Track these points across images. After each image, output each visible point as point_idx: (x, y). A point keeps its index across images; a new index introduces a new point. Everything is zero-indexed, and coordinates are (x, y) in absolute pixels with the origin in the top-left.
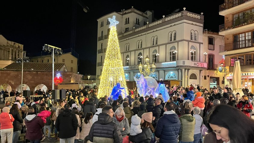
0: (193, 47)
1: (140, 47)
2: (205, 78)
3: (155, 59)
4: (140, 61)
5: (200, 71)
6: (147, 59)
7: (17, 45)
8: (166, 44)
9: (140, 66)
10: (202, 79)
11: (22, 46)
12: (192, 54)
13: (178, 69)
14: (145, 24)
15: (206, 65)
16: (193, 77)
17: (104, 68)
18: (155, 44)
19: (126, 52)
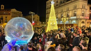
0: (83, 11)
1: (62, 12)
2: (88, 23)
3: (68, 16)
4: (62, 17)
5: (86, 20)
6: (65, 16)
7: (20, 12)
8: (72, 10)
9: (62, 19)
10: (87, 23)
11: (21, 12)
12: (83, 13)
13: (77, 19)
14: (64, 2)
15: (88, 18)
16: (83, 22)
17: (49, 20)
18: (68, 10)
19: (57, 13)
